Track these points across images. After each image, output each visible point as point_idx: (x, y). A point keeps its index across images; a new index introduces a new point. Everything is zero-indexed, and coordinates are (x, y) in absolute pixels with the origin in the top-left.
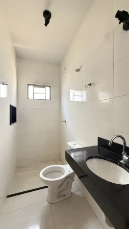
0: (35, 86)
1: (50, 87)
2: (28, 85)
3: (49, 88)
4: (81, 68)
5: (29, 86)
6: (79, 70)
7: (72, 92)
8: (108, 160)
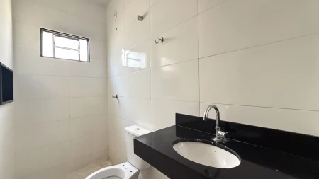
0: (57, 34)
1: (88, 40)
2: (42, 30)
3: (86, 41)
4: (146, 14)
5: (44, 33)
6: (142, 18)
7: (125, 52)
8: (198, 141)
